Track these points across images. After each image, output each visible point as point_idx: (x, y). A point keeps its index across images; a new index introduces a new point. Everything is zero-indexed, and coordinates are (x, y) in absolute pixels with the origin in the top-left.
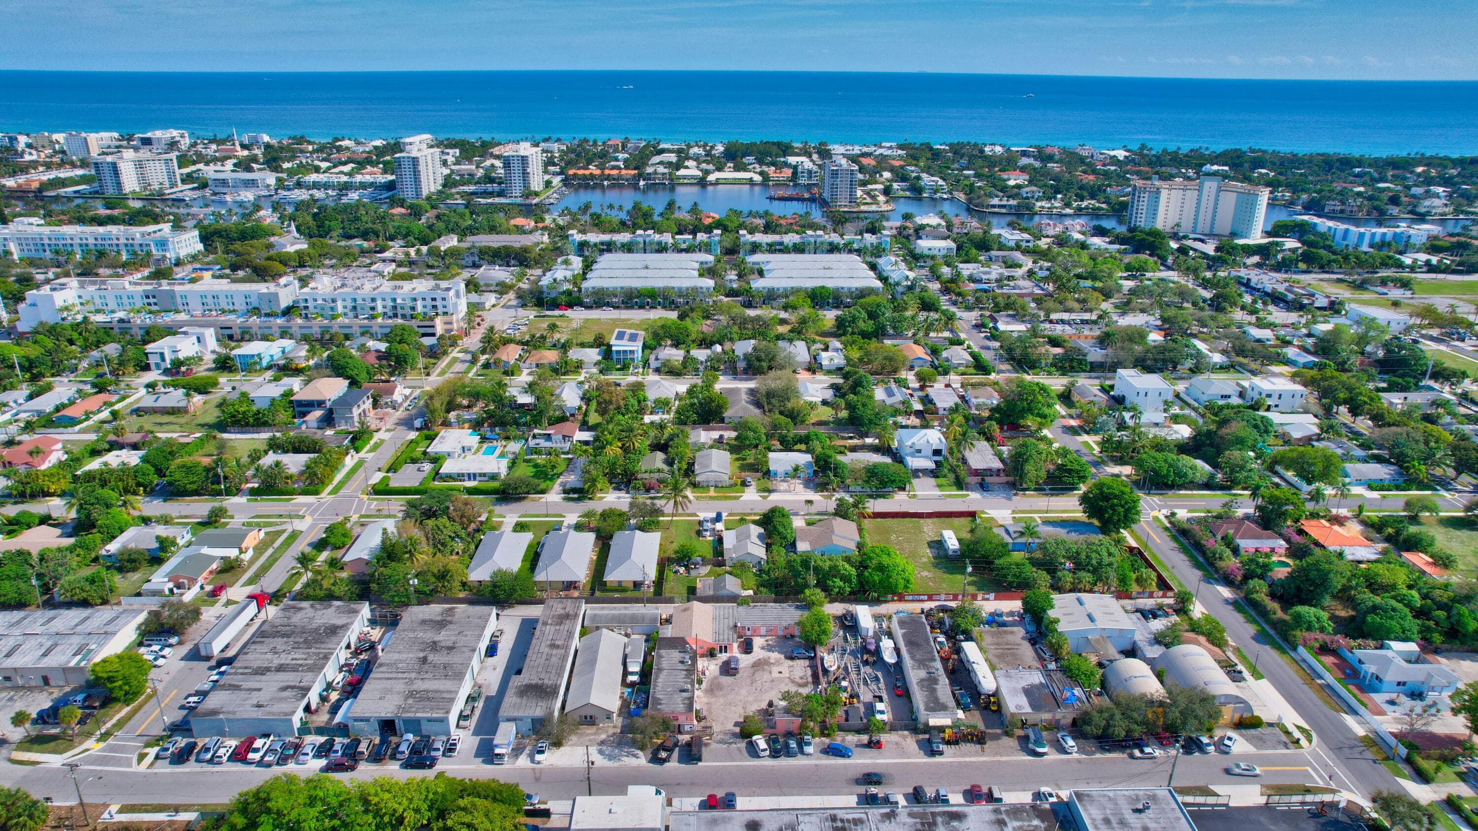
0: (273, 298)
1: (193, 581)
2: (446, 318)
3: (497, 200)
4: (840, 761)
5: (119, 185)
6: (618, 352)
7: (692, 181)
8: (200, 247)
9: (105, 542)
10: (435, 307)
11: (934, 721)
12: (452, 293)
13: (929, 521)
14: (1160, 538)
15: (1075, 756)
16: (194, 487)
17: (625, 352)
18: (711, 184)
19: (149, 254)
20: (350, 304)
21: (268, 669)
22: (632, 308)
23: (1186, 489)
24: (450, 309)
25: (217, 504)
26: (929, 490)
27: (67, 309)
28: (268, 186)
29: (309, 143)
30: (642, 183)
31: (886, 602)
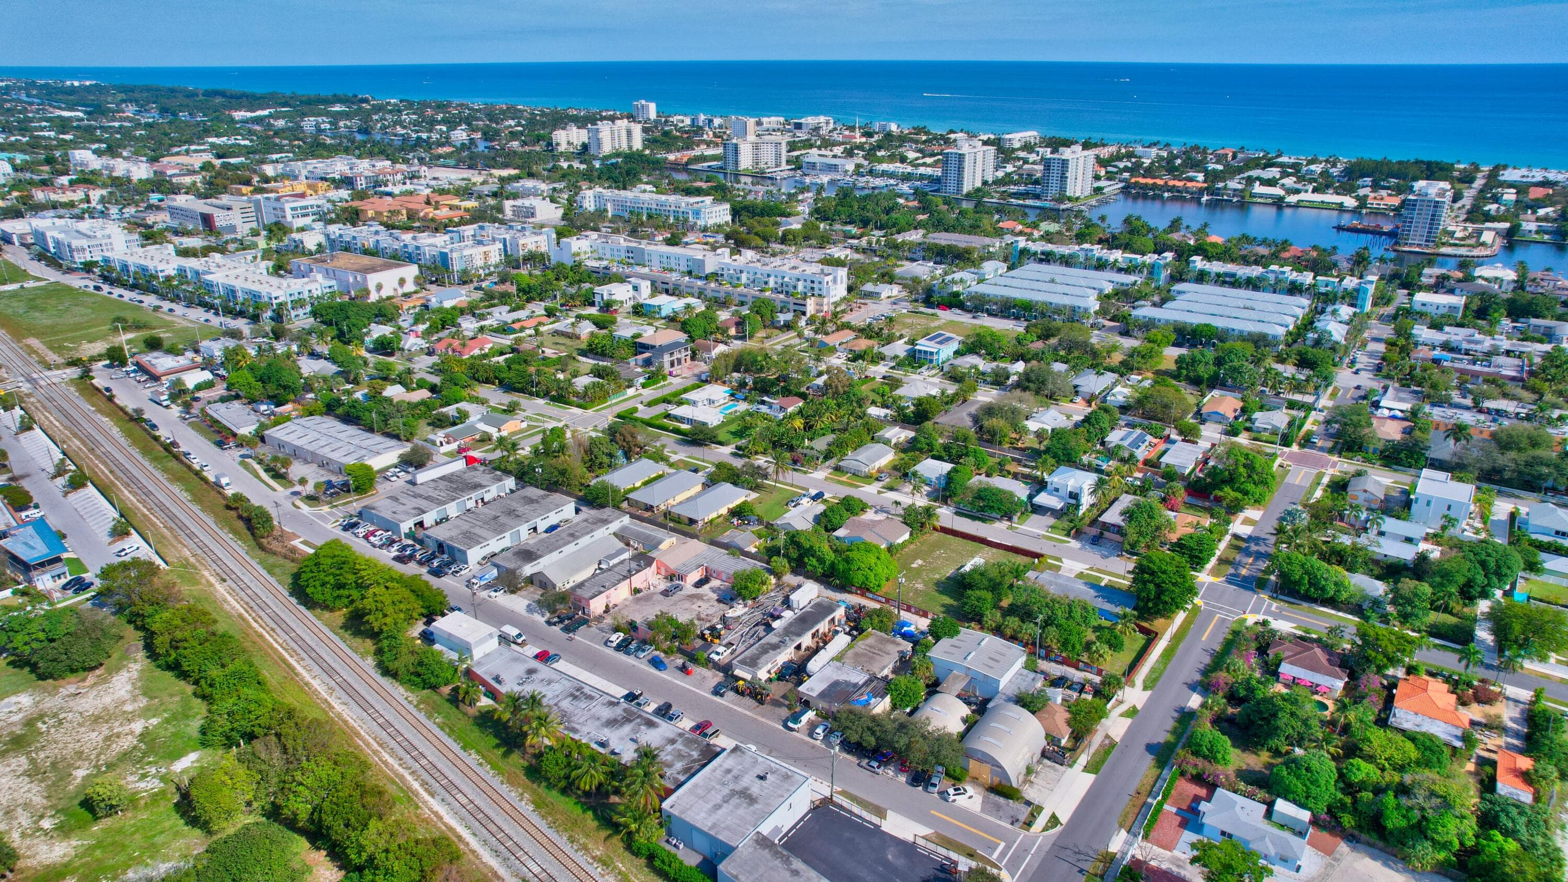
0: (701, 263)
1: (455, 440)
2: (819, 300)
3: (1029, 202)
4: (653, 670)
5: (736, 162)
6: (920, 351)
7: (1270, 201)
8: (729, 218)
9: (441, 406)
10: (812, 288)
11: (738, 672)
12: (829, 278)
13: (994, 550)
14: (1213, 634)
15: (818, 743)
16: (520, 386)
17: (925, 352)
18: (1289, 206)
19: (686, 220)
20: (752, 278)
21: (420, 496)
22: (1007, 317)
23: (1334, 608)
24: (824, 293)
25: (515, 399)
26: (1038, 528)
27: (578, 254)
28: (846, 171)
29: (927, 133)
30: (1205, 198)
31: (850, 592)
